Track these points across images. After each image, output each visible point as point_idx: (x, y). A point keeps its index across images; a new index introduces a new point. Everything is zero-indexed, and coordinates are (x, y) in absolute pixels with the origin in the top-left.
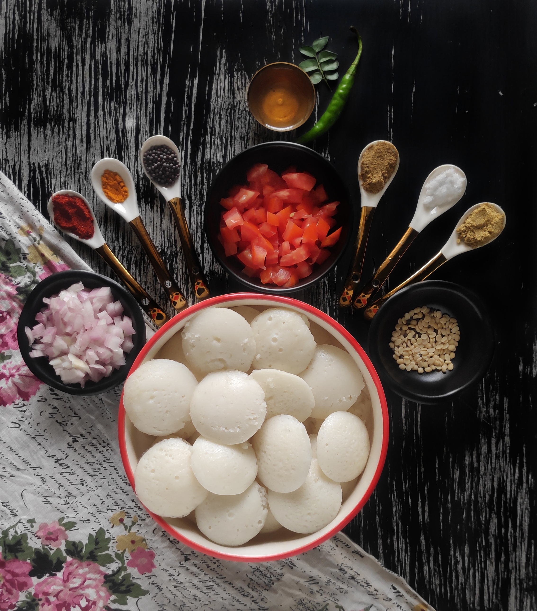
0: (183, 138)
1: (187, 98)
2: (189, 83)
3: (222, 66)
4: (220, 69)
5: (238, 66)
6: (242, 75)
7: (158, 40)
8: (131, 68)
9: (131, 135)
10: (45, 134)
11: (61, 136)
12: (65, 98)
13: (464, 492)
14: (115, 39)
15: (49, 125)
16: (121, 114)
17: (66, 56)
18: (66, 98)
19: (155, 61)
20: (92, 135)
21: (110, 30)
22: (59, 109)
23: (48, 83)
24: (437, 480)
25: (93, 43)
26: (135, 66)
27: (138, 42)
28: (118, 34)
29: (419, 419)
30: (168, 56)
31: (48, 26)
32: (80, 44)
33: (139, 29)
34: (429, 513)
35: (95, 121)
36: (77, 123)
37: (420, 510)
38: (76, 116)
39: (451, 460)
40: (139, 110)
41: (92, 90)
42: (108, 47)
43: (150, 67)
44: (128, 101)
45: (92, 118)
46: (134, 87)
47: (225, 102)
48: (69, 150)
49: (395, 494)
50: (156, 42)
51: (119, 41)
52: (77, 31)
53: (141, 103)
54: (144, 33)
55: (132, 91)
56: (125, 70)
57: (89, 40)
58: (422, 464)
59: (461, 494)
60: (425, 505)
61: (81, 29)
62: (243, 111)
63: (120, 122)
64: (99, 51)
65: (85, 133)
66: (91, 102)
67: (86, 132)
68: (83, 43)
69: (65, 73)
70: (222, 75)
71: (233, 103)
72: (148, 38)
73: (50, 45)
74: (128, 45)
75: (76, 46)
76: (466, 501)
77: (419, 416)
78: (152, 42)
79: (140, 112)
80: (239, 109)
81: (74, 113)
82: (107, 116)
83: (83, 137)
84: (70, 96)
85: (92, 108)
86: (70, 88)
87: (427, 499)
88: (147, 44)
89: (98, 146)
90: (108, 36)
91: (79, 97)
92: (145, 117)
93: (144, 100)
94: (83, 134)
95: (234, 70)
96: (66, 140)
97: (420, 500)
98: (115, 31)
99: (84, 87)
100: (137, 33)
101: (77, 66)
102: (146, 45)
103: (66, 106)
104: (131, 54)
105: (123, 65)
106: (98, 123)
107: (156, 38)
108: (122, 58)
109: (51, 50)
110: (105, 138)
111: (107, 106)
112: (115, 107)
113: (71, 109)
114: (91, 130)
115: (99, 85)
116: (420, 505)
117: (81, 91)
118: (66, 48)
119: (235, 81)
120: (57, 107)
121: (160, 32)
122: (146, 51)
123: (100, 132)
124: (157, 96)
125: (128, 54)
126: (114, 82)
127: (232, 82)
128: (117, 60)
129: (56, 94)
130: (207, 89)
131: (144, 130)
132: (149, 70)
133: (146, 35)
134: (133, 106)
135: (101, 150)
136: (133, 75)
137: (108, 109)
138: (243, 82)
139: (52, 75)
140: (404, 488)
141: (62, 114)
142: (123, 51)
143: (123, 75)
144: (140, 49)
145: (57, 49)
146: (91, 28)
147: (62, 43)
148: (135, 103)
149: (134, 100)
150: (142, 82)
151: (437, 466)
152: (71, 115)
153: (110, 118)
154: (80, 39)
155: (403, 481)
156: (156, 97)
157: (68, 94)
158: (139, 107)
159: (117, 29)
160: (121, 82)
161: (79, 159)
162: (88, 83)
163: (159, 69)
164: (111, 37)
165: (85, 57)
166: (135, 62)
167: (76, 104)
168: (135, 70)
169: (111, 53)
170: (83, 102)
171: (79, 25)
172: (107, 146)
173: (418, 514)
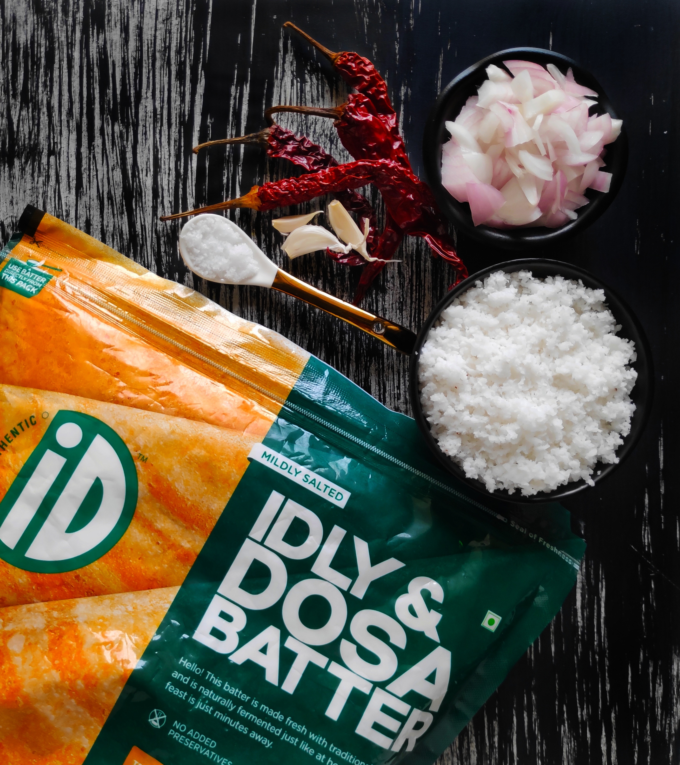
0: (228, 178)
1: (233, 116)
2: (236, 93)
3: (287, 66)
4: (284, 71)
5: (311, 65)
6: (318, 80)
7: (186, 26)
8: (145, 71)
9: (147, 175)
10: (11, 176)
11: (36, 179)
12: (42, 119)
13: (671, 718)
14: (119, 26)
15: (17, 162)
16: (129, 143)
17: (43, 54)
18: (44, 119)
19: (183, 59)
20: (85, 176)
21: (111, 13)
22: (33, 136)
23: (14, 96)
24: (630, 701)
25: (85, 32)
26: (150, 67)
27: (156, 30)
28: (124, 18)
29: (603, 610)
30: (202, 51)
31: (14, 8)
32: (64, 34)
33: (157, 10)
34: (618, 751)
35: (90, 153)
36: (62, 157)
37: (604, 748)
38: (59, 148)
39: (651, 669)
40: (158, 136)
41: (85, 105)
42: (108, 38)
43: (174, 68)
44: (140, 122)
45: (84, 150)
46: (150, 100)
47: (292, 122)
48: (49, 201)
49: (566, 725)
50: (184, 30)
51: (125, 29)
52: (60, 15)
53: (162, 125)
54: (164, 16)
55: (146, 107)
56: (136, 74)
57: (78, 28)
58: (607, 678)
59: (666, 722)
60: (611, 740)
61: (65, 12)
62: (321, 135)
63: (129, 155)
64: (95, 45)
65: (73, 173)
66: (83, 125)
67: (75, 171)
68: (70, 33)
69: (42, 80)
70: (288, 79)
71: (306, 124)
72: (171, 24)
73: (17, 37)
74: (140, 35)
75: (59, 38)
76: (673, 732)
77: (603, 605)
78: (177, 31)
79: (160, 138)
80: (314, 132)
81: (57, 143)
82: (108, 145)
83: (71, 180)
84: (50, 116)
85: (85, 134)
86: (49, 103)
87: (614, 730)
88: (170, 33)
89: (94, 192)
90: (109, 21)
91: (64, 117)
92: (167, 147)
93: (165, 121)
94: (71, 175)
95: (306, 72)
96: (44, 184)
97: (604, 734)
98: (119, 13)
99: (71, 102)
100: (154, 17)
101: (60, 68)
102: (168, 35)
103: (43, 131)
104: (145, 48)
105: (132, 68)
106: (94, 157)
107: (184, 24)
108: (130, 55)
109: (19, 45)
110: (105, 180)
111: (108, 130)
112: (121, 132)
113: (52, 137)
114: (83, 168)
115: (94, 98)
116: (604, 740)
117: (67, 108)
118: (43, 42)
119: (308, 88)
120: (30, 133)
121: (190, 15)
122: (167, 44)
123: (97, 171)
124: (187, 113)
125: (139, 49)
126: (118, 92)
127: (302, 90)
128: (123, 59)
129: (28, 113)
130: (264, 102)
131: (167, 167)
132: (174, 73)
133: (167, 19)
134: (148, 129)
135: (100, 200)
136: (148, 82)
137: (110, 135)
138: (320, 90)
139: (20, 83)
140: (579, 717)
141: (37, 144)
142: (132, 44)
143: (132, 82)
144: (158, 42)
145: (29, 42)
146: (81, 10)
147: (36, 33)
148: (152, 126)
149: (150, 120)
150: (162, 91)
151: (630, 680)
152: (52, 145)
153: (113, 148)
154: (65, 27)
155: (578, 705)
156: (184, 116)
157: (46, 113)
158: (158, 131)
159: (122, 11)
160: (130, 93)
161: (64, 214)
162: (78, 94)
163: (188, 72)
164: (113, 23)
165: (72, 56)
166: (150, 61)
167: (59, 128)
168: (151, 74)
169: (114, 48)
170: (71, 124)
171: (62, 6)
172: (108, 194)
173: (602, 754)
